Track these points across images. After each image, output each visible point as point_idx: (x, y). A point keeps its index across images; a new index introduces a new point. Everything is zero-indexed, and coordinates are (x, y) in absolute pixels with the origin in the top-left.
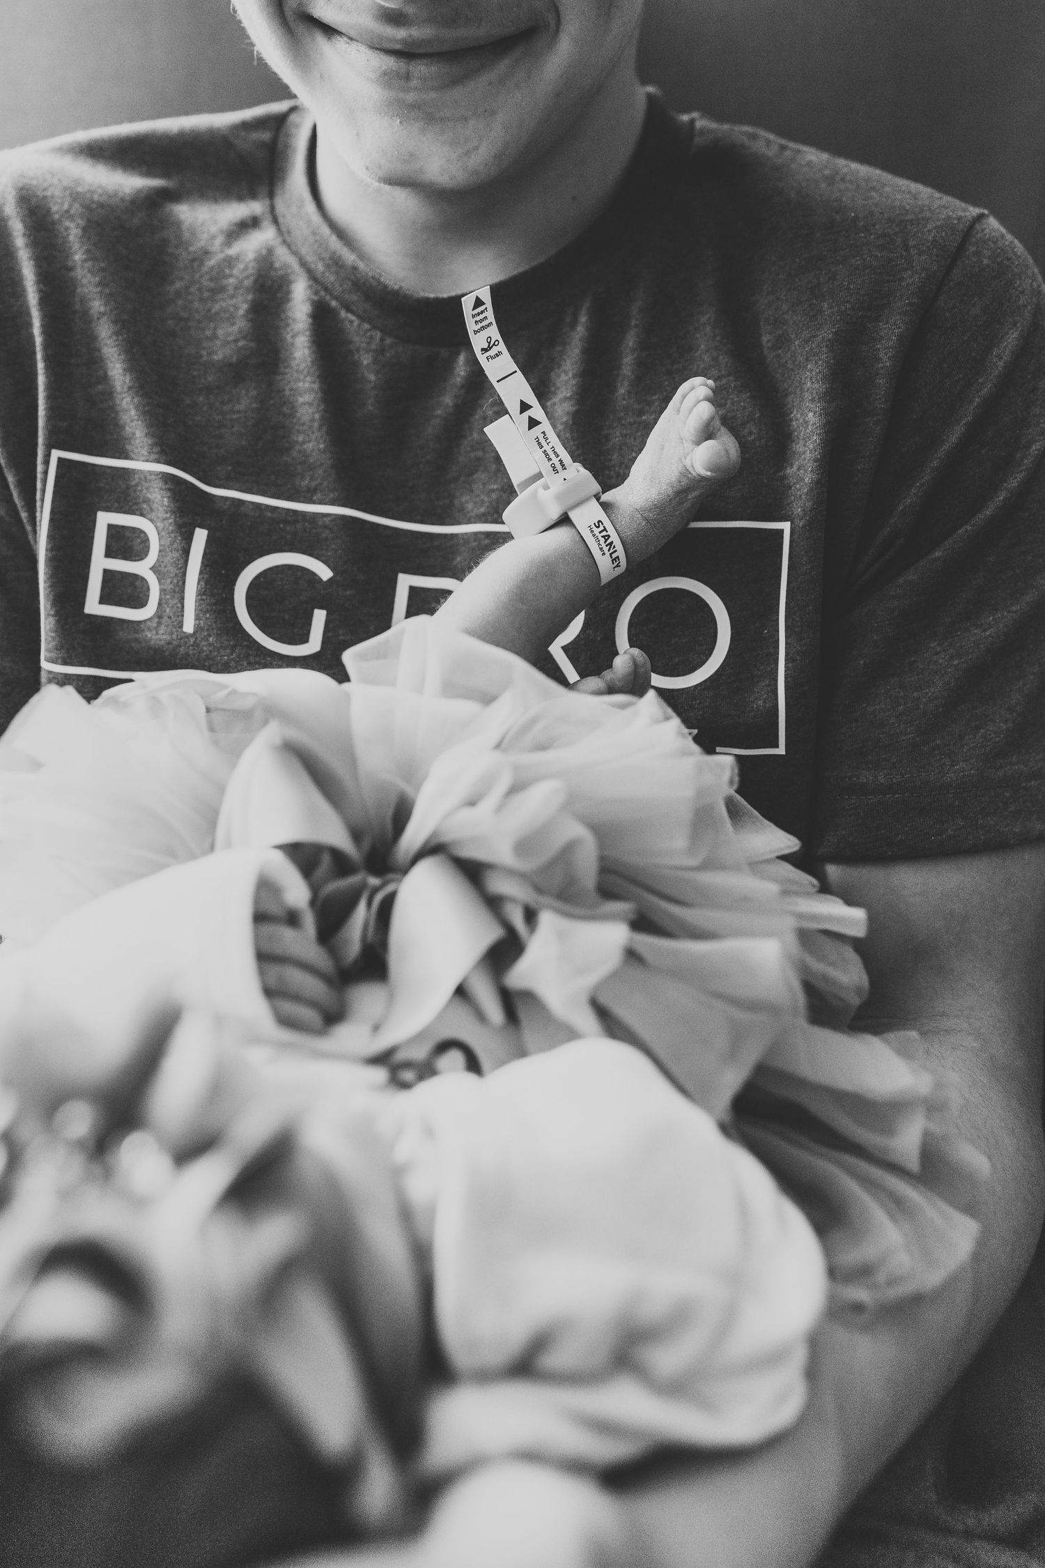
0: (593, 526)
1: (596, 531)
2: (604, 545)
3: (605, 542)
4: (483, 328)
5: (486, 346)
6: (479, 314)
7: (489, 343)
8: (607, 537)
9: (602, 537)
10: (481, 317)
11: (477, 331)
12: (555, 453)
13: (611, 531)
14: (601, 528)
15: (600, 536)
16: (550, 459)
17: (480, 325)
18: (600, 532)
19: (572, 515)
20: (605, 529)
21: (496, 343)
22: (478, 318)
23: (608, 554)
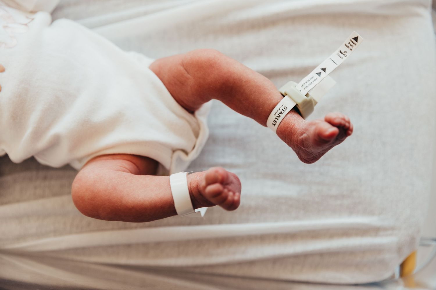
0: (284, 106)
1: (283, 108)
2: (278, 113)
3: (280, 113)
4: (348, 47)
5: (342, 52)
6: (352, 42)
7: (344, 53)
8: (281, 113)
9: (281, 111)
10: (352, 44)
11: (346, 45)
12: (310, 84)
13: (285, 114)
14: (284, 110)
15: (281, 110)
16: (306, 82)
17: (349, 45)
18: (283, 110)
19: (286, 97)
20: (284, 111)
21: (345, 56)
22: (351, 43)
23: (276, 117)
